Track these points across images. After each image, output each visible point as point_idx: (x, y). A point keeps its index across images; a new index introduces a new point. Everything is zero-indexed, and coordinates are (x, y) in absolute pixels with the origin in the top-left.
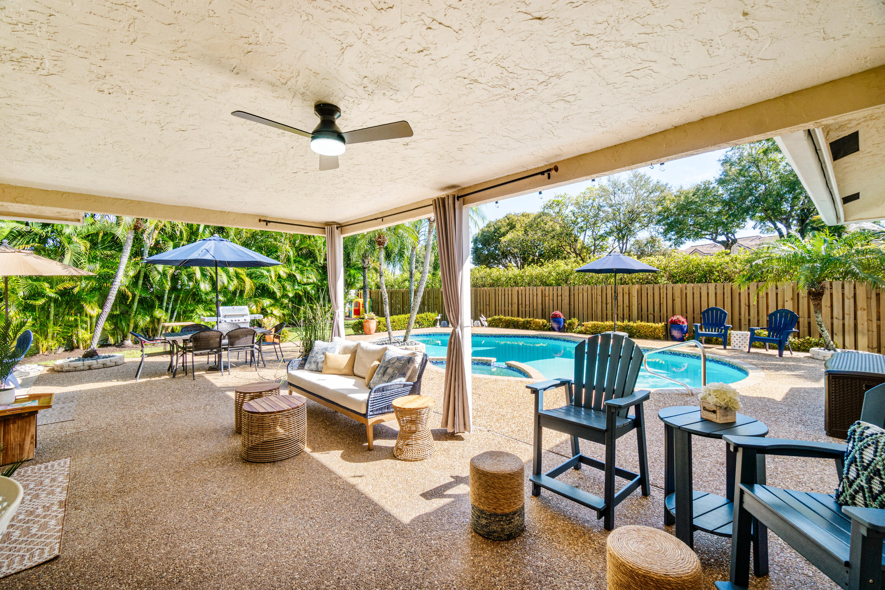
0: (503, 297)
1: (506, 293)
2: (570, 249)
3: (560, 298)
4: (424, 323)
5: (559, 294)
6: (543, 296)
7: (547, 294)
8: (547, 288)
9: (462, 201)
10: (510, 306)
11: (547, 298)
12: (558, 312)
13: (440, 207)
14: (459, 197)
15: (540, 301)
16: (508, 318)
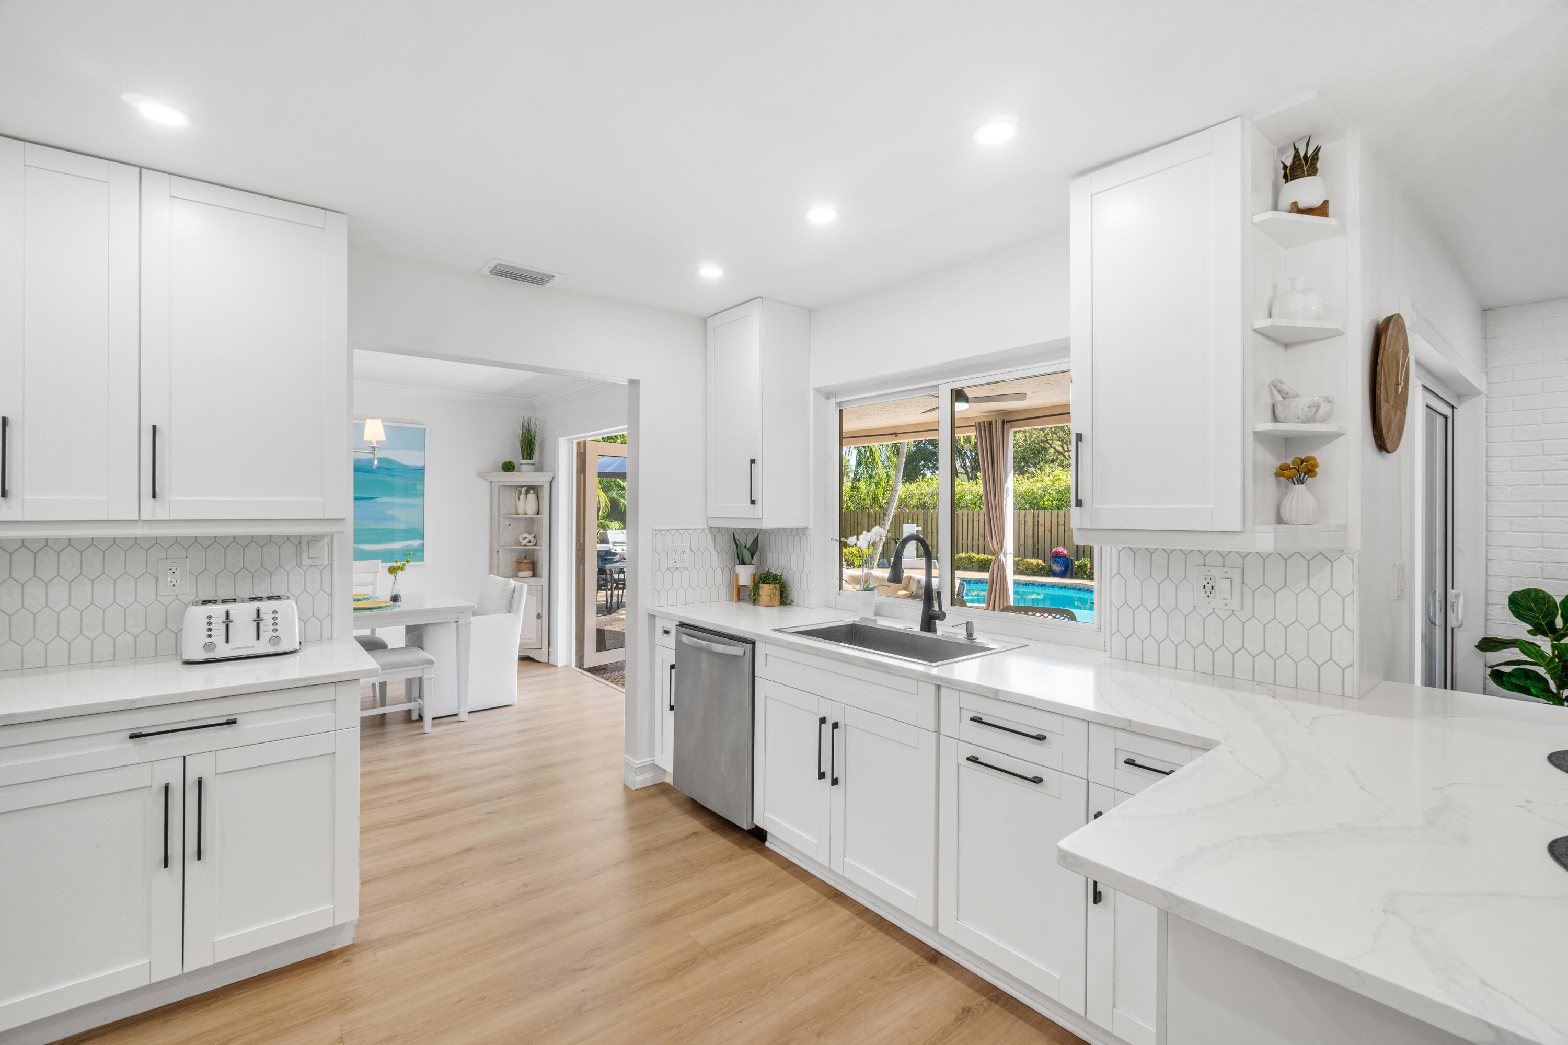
0: (970, 525)
1: (976, 519)
2: (1062, 446)
3: (1061, 528)
4: (855, 561)
5: (1061, 522)
6: (1036, 524)
7: (1041, 522)
8: (1042, 513)
9: (1009, 425)
10: (981, 539)
11: (1041, 528)
12: (1061, 549)
13: (985, 430)
14: (1007, 422)
15: (1029, 532)
16: (982, 556)
